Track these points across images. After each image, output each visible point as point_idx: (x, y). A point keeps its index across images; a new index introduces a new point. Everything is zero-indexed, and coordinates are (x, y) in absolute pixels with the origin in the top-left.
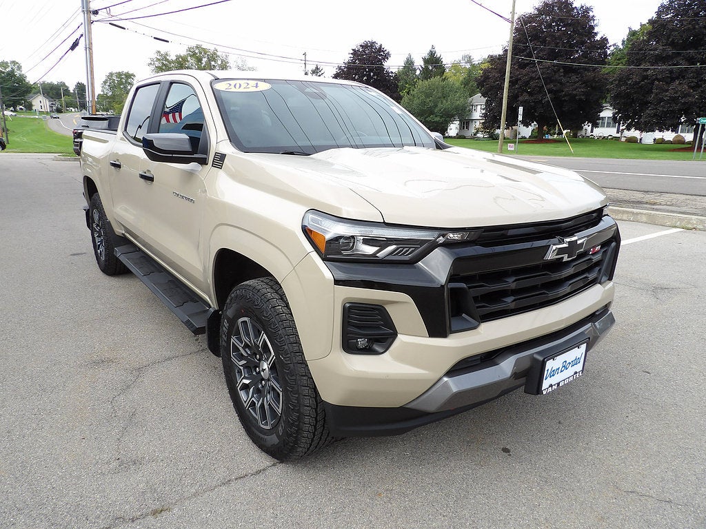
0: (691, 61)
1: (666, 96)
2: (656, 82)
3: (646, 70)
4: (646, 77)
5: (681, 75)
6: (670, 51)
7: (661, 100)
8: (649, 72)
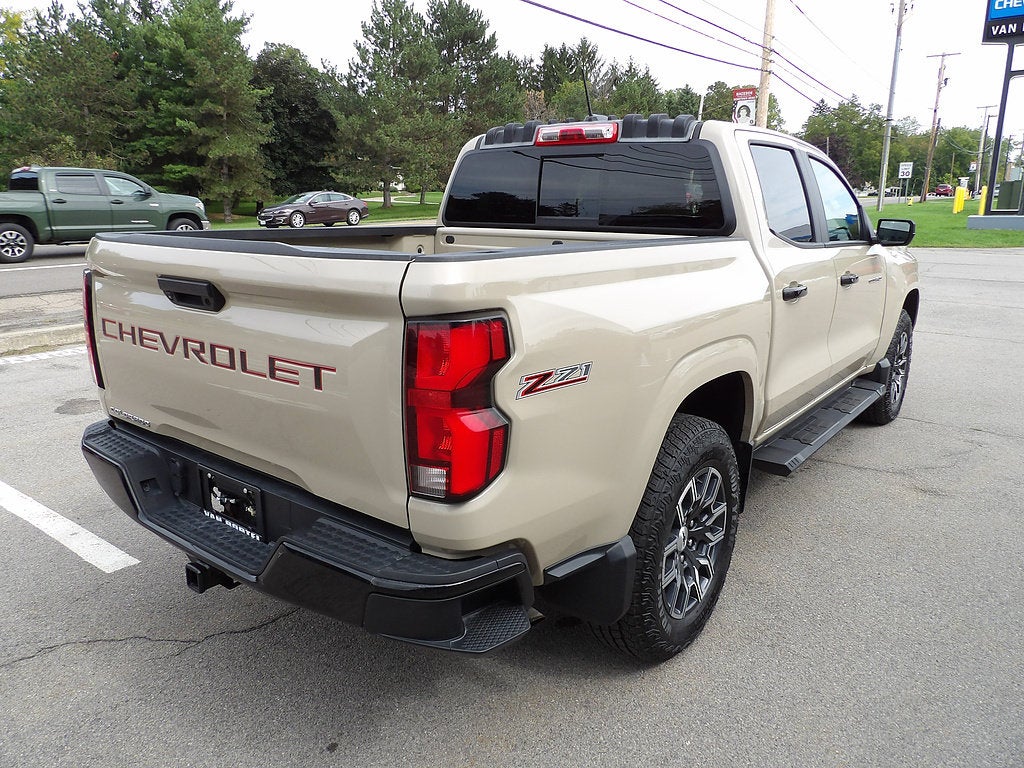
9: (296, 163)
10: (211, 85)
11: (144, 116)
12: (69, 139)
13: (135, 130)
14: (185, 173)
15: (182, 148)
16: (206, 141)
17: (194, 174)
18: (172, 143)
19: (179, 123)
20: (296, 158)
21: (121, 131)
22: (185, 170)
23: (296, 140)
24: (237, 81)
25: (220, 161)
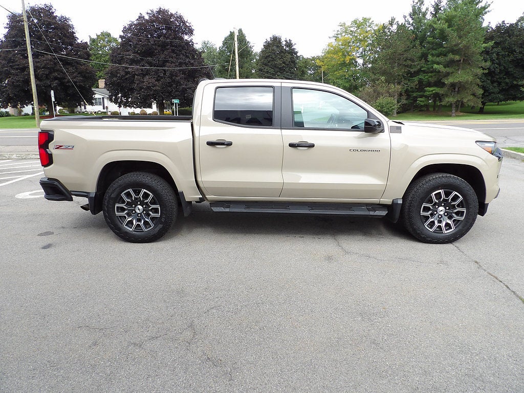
0: (151, 64)
1: (144, 85)
2: (136, 77)
3: (127, 68)
4: (127, 73)
5: (147, 73)
6: (139, 57)
7: (141, 88)
8: (130, 70)
9: (507, 83)
10: (455, 45)
11: (419, 64)
12: (383, 78)
13: (415, 72)
14: (434, 92)
15: (436, 79)
16: (447, 75)
17: (438, 91)
18: (432, 77)
19: (435, 66)
20: (507, 80)
21: (409, 72)
22: (435, 90)
23: (510, 70)
24: (469, 41)
25: (453, 85)
